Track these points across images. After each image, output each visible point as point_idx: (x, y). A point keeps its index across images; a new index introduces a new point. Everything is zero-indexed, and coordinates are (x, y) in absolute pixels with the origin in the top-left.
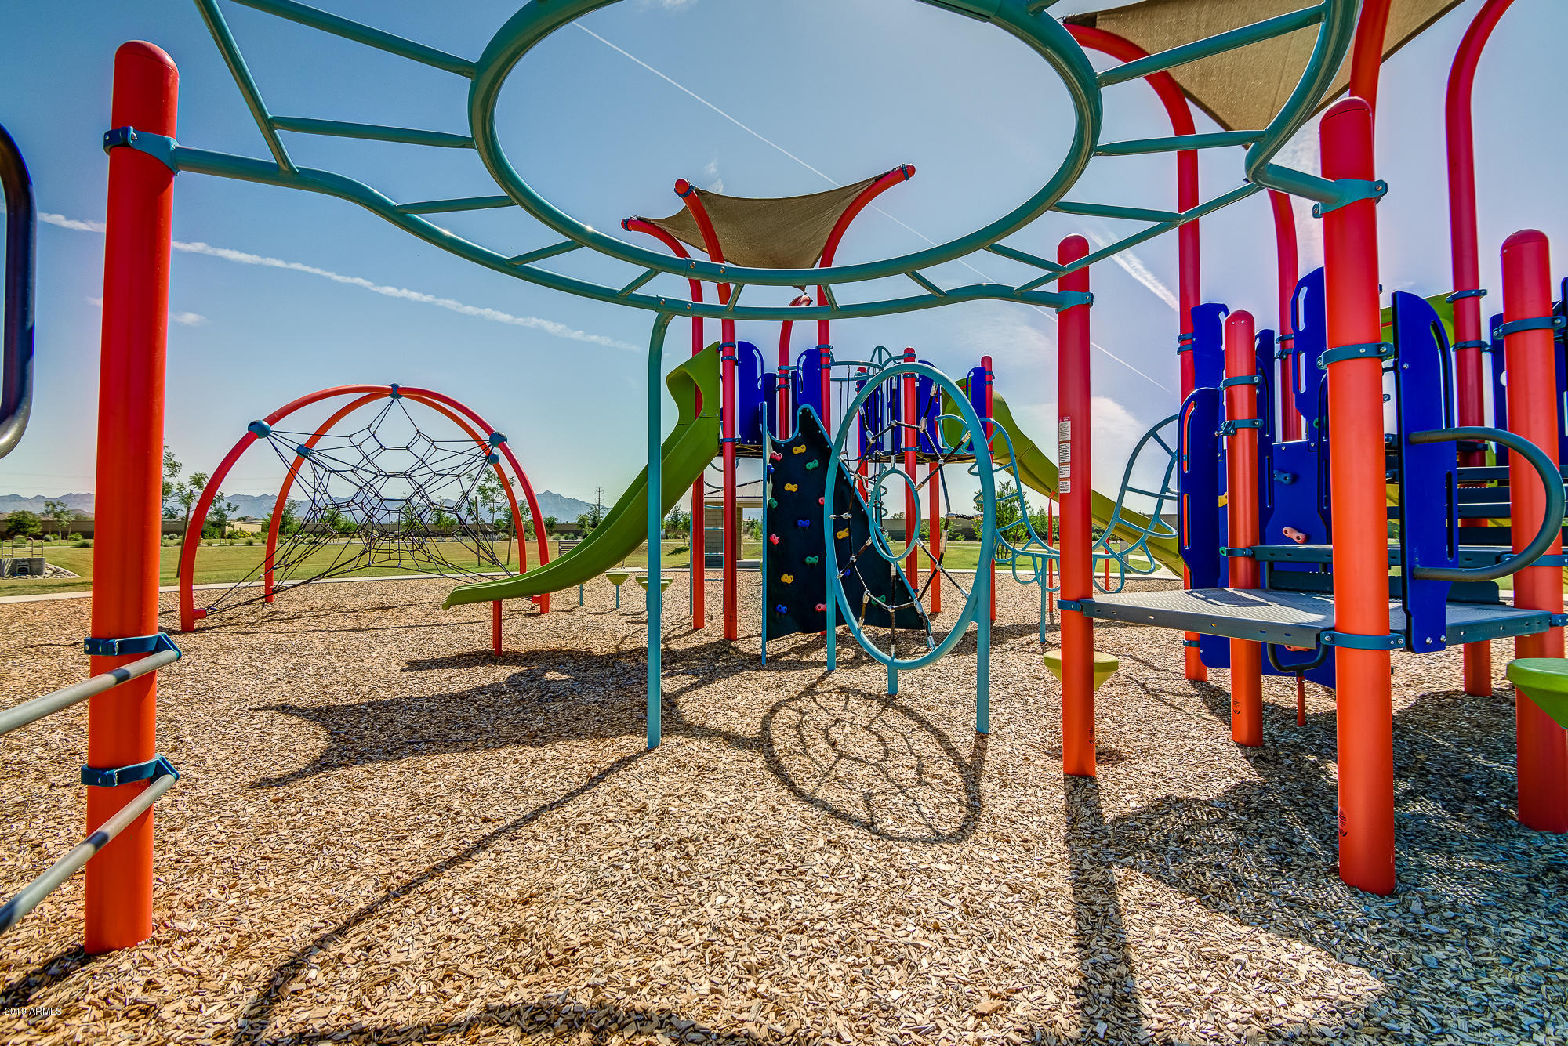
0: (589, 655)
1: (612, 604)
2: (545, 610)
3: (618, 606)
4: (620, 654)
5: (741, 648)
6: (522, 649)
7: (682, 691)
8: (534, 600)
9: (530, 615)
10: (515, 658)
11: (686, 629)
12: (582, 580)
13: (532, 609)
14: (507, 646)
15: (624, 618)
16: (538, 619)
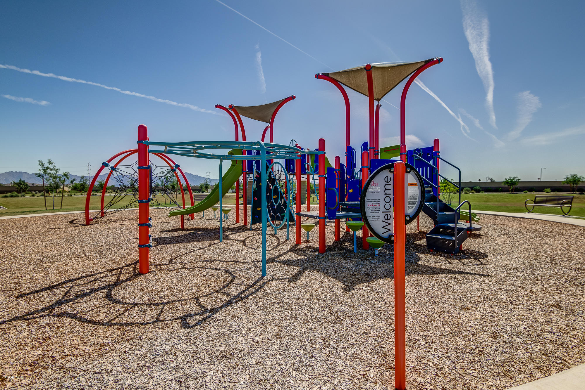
0: (207, 229)
1: (213, 217)
2: (193, 218)
3: (215, 217)
4: (215, 229)
5: (248, 227)
6: (189, 228)
7: (229, 235)
8: (190, 216)
9: (188, 220)
10: (188, 230)
11: (234, 223)
12: (203, 210)
13: (188, 218)
14: (185, 227)
15: (217, 221)
16: (191, 221)
